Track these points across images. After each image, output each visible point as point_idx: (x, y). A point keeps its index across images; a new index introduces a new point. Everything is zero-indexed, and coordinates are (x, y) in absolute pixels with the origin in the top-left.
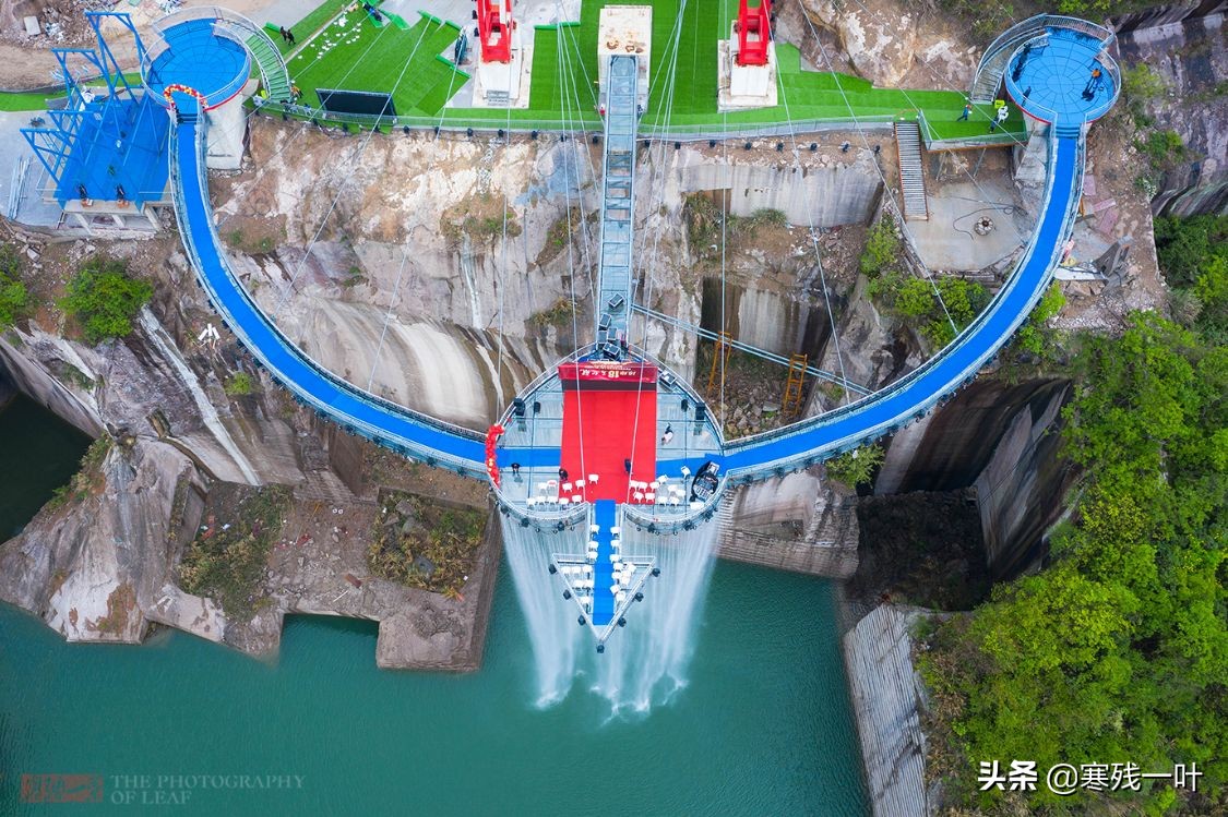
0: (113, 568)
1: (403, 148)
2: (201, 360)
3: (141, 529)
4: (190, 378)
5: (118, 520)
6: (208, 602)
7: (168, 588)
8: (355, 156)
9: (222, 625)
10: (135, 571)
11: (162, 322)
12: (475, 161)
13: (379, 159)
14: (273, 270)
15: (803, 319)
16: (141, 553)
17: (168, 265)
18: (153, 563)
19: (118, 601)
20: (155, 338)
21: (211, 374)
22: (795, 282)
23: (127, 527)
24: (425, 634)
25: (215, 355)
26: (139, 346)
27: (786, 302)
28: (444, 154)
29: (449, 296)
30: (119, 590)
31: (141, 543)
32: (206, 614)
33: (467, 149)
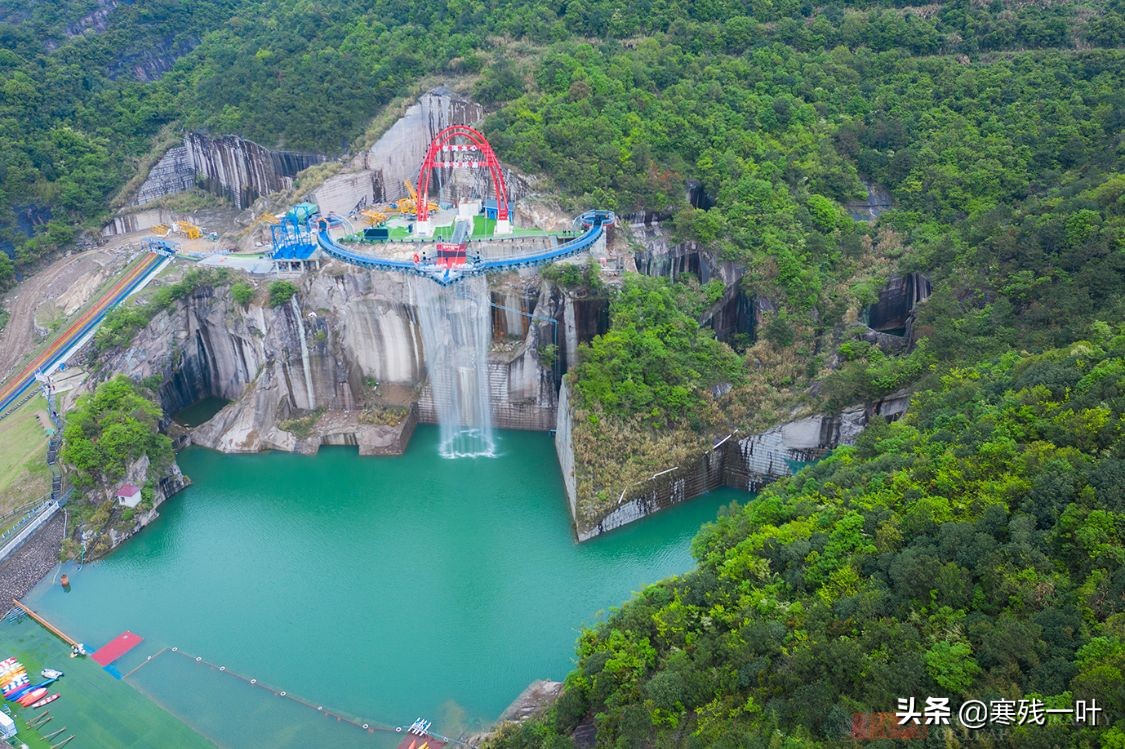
0: (251, 422)
1: (390, 247)
2: (308, 322)
3: (267, 405)
4: (302, 330)
5: (258, 402)
6: (290, 434)
7: (274, 428)
8: (374, 250)
9: (294, 442)
10: (261, 423)
11: (299, 303)
12: (414, 250)
13: (382, 249)
14: (341, 286)
15: (528, 304)
16: (265, 415)
17: (304, 284)
18: (269, 419)
19: (251, 437)
20: (294, 309)
21: (310, 331)
22: (523, 291)
23: (261, 404)
24: (381, 437)
25: (314, 322)
26: (289, 311)
27: (520, 299)
28: (404, 248)
29: (402, 291)
30: (252, 432)
31: (266, 411)
32: (288, 439)
33: (411, 246)
